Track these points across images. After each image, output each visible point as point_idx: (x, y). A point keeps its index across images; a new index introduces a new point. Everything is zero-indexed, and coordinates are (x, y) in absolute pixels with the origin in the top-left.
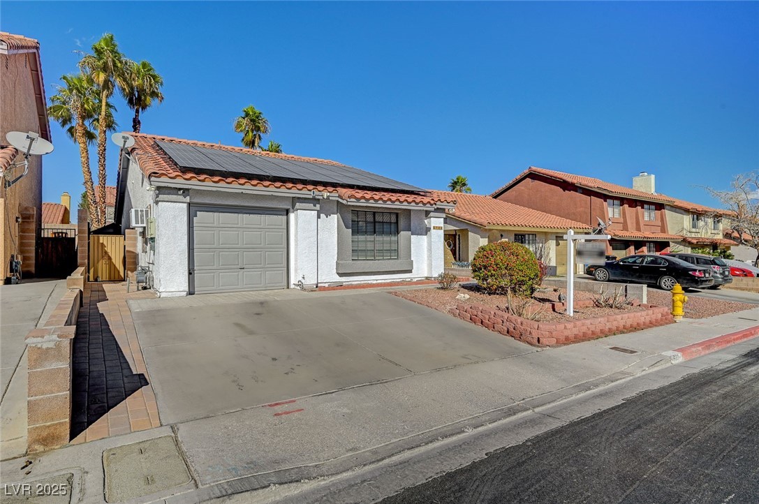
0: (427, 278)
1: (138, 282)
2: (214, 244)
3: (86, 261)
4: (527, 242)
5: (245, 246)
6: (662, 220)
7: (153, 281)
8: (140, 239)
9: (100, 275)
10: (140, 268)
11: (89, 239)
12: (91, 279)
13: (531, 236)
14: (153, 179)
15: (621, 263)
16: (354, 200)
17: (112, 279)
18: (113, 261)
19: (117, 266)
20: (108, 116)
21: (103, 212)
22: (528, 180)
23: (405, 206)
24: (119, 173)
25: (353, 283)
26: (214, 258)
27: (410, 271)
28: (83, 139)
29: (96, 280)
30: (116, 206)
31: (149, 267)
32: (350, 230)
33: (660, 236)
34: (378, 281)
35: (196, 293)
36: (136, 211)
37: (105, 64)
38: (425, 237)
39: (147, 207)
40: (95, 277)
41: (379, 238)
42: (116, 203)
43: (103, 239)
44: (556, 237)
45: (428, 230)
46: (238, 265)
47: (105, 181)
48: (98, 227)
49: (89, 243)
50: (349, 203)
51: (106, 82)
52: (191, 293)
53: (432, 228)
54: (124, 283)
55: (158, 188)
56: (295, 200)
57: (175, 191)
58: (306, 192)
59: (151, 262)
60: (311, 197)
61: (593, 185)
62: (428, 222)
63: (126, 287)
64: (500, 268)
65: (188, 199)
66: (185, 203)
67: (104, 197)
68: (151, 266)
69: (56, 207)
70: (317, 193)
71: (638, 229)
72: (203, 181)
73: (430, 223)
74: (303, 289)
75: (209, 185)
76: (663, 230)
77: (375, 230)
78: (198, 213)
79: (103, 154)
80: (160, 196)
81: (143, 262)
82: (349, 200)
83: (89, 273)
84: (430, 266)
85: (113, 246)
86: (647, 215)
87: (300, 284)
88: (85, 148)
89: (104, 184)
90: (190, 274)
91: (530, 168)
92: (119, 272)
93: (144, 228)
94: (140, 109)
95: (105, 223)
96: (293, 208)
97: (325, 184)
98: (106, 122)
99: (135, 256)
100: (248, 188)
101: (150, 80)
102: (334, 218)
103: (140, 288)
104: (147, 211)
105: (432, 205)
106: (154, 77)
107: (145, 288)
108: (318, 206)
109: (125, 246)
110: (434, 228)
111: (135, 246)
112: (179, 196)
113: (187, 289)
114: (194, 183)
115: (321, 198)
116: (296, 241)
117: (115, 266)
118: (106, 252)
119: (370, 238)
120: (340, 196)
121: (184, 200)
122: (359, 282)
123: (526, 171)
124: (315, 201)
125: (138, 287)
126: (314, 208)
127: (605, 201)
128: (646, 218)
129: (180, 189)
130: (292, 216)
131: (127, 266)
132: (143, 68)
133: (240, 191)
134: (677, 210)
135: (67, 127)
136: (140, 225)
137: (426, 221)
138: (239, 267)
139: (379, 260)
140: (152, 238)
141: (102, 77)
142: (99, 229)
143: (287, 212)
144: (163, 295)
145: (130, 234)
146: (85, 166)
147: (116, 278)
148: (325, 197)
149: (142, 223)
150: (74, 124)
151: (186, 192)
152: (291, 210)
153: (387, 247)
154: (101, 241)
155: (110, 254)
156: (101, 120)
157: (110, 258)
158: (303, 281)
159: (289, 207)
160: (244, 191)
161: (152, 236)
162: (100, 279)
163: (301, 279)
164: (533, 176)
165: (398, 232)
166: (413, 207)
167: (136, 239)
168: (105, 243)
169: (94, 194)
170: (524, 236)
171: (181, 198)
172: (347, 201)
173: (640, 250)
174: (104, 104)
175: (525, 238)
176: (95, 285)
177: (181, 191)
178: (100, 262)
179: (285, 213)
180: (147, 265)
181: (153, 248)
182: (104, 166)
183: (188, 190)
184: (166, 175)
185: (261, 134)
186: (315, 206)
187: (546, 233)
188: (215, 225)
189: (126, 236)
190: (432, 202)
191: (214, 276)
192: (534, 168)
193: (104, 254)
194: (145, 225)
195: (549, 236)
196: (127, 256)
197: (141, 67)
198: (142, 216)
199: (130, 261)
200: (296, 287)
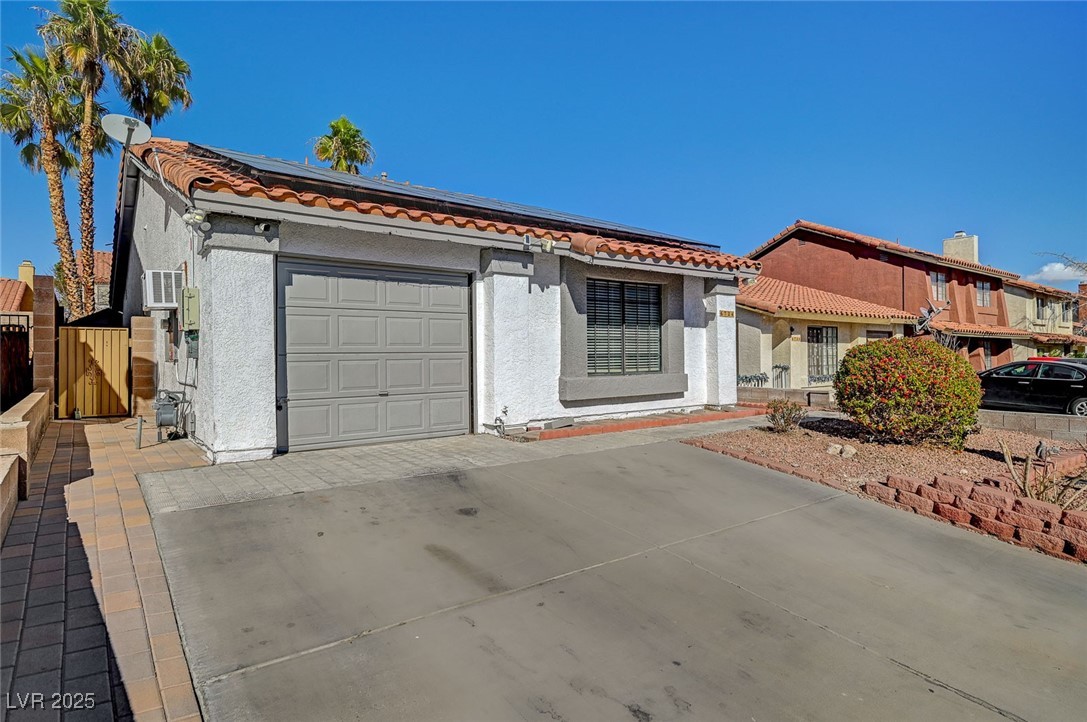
0: (707, 407)
1: (161, 425)
2: (327, 344)
3: (52, 379)
4: (825, 340)
5: (390, 348)
6: (1000, 305)
7: (193, 422)
8: (161, 333)
9: (79, 405)
10: (163, 395)
11: (57, 335)
12: (62, 413)
13: (830, 331)
14: (198, 193)
15: (994, 375)
16: (605, 255)
17: (105, 413)
18: (108, 377)
19: (115, 386)
20: (96, 127)
21: (91, 291)
22: (794, 240)
23: (676, 269)
24: (118, 215)
25: (588, 419)
26: (327, 374)
27: (680, 395)
28: (54, 166)
29: (72, 416)
30: (111, 283)
31: (184, 394)
32: (584, 317)
33: (1000, 332)
34: (630, 415)
35: (290, 449)
36: (156, 276)
37: (87, 31)
38: (704, 330)
39: (179, 268)
40: (70, 410)
41: (629, 332)
42: (112, 277)
43: (86, 335)
44: (868, 332)
45: (712, 316)
46: (376, 387)
47: (92, 237)
48: (81, 317)
49: (57, 343)
50: (596, 262)
51: (91, 66)
52: (281, 451)
53: (718, 314)
54: (128, 421)
55: (211, 217)
56: (486, 255)
57: (248, 226)
58: (511, 239)
59: (190, 382)
60: (520, 248)
61: (908, 248)
62: (709, 303)
63: (134, 433)
64: (917, 393)
65: (275, 245)
66: (269, 252)
67: (91, 266)
68: (188, 390)
69: (9, 285)
70: (533, 240)
71: (971, 320)
72: (310, 204)
73: (715, 305)
74: (505, 435)
75: (321, 214)
76: (1002, 320)
77: (624, 317)
78: (294, 276)
79: (88, 190)
80: (214, 235)
81: (169, 380)
82: (596, 255)
83: (57, 401)
84: (714, 384)
85: (107, 350)
86: (982, 297)
87: (498, 426)
88: (56, 182)
89: (92, 243)
90: (279, 408)
91: (798, 222)
92: (118, 399)
93: (174, 312)
94: (153, 117)
95: (94, 309)
96: (482, 270)
97: (549, 225)
98: (92, 135)
99: (151, 368)
100: (403, 225)
101: (169, 66)
102: (556, 293)
103: (165, 436)
104: (178, 277)
105: (731, 269)
106: (177, 63)
107: (174, 436)
108: (531, 267)
109: (130, 349)
110: (721, 314)
111: (150, 348)
112: (256, 238)
113: (274, 443)
114: (290, 210)
115: (539, 250)
116: (490, 337)
117: (110, 387)
118: (92, 361)
119: (615, 332)
120: (575, 248)
121: (268, 246)
122: (598, 418)
123: (792, 227)
124: (526, 256)
125: (160, 434)
126: (524, 271)
127: (928, 274)
128: (979, 304)
129: (258, 221)
130: (480, 287)
131: (134, 388)
132: (158, 47)
133: (387, 230)
134: (1016, 290)
135: (25, 143)
136: (164, 304)
137: (704, 301)
138: (378, 391)
139: (630, 374)
140: (190, 332)
141: (82, 55)
142: (80, 319)
143: (470, 279)
144: (221, 459)
145: (139, 324)
146: (58, 212)
147: (112, 411)
148: (548, 249)
149: (169, 299)
150: (36, 139)
151: (271, 227)
152: (479, 275)
153: (642, 349)
154: (83, 340)
155: (100, 364)
156: (83, 133)
157: (100, 373)
158: (503, 419)
159: (473, 269)
160: (394, 231)
161: (191, 328)
162: (79, 414)
163: (499, 414)
164: (803, 234)
165: (660, 322)
166: (688, 271)
167: (151, 335)
168: (90, 343)
169: (73, 260)
170: (821, 329)
171: (260, 242)
172: (593, 257)
173: (975, 352)
174: (88, 103)
175: (821, 331)
176: (68, 428)
177: (262, 227)
178: (80, 381)
179: (466, 280)
180: (182, 388)
181: (193, 353)
182: (90, 212)
183: (277, 222)
184: (229, 186)
185: (359, 165)
186: (525, 267)
187: (851, 325)
188: (330, 303)
189: (133, 328)
190: (734, 264)
191: (328, 411)
192: (804, 222)
193: (87, 365)
194: (175, 305)
195: (857, 330)
196: (134, 369)
197: (153, 45)
198: (168, 287)
199: (143, 378)
200: (490, 432)
